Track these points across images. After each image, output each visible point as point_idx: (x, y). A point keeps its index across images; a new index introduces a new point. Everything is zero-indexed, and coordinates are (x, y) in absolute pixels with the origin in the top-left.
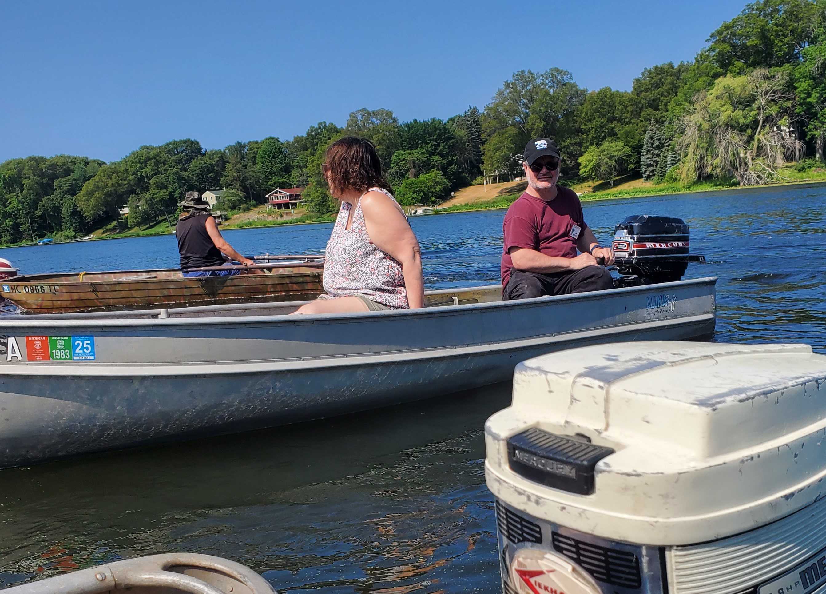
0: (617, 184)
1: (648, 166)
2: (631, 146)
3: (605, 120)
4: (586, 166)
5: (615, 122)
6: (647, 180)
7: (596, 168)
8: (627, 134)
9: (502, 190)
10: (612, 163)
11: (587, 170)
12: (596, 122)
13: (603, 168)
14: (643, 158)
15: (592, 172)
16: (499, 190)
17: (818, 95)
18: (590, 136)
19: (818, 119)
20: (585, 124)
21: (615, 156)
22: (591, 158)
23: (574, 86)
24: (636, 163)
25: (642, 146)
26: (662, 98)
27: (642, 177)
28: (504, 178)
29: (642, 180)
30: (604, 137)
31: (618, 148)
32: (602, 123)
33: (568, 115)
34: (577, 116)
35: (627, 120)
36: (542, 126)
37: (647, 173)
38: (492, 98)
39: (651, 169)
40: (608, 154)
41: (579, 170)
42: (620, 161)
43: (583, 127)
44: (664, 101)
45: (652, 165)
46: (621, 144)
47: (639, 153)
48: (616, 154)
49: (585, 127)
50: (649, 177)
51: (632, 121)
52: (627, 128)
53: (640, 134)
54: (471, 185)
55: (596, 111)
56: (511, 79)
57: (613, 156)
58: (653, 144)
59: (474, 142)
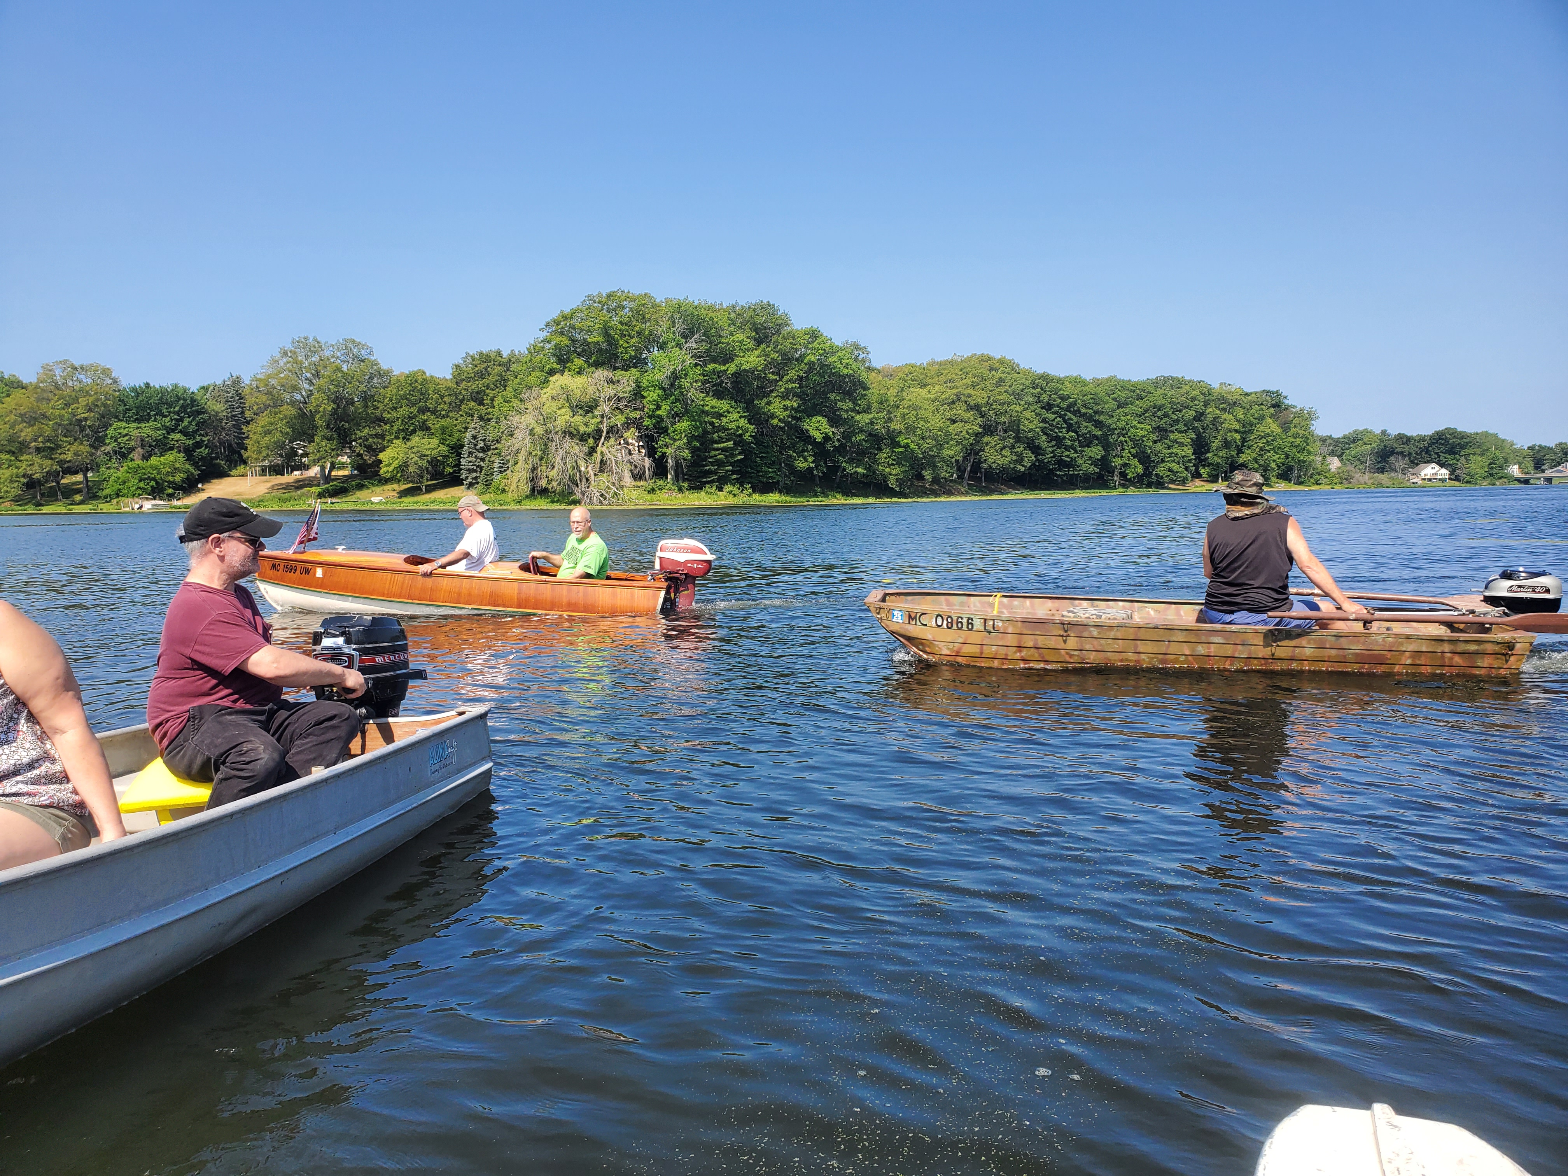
0: (430, 489)
1: (470, 471)
2: (448, 445)
3: (414, 410)
4: (389, 465)
5: (429, 414)
6: (468, 488)
7: (403, 468)
8: (443, 429)
9: (273, 486)
10: (424, 463)
11: (390, 469)
12: (404, 411)
13: (412, 469)
14: (463, 462)
15: (398, 472)
16: (269, 485)
17: (668, 408)
18: (395, 428)
19: (668, 435)
20: (389, 413)
21: (427, 456)
22: (396, 455)
23: (374, 364)
24: (454, 466)
25: (462, 446)
26: (487, 391)
27: (463, 484)
28: (277, 470)
29: (463, 487)
30: (414, 432)
31: (430, 446)
32: (411, 413)
33: (366, 398)
34: (378, 401)
35: (443, 413)
36: (330, 409)
37: (469, 480)
38: (262, 367)
39: (474, 475)
40: (418, 452)
41: (380, 468)
42: (434, 462)
43: (386, 415)
44: (491, 395)
45: (475, 471)
46: (435, 442)
47: (459, 455)
48: (428, 453)
49: (389, 416)
50: (471, 485)
51: (450, 414)
52: (443, 422)
53: (460, 431)
54: (229, 476)
55: (404, 397)
56: (289, 347)
57: (425, 456)
58: (476, 445)
59: (235, 420)
